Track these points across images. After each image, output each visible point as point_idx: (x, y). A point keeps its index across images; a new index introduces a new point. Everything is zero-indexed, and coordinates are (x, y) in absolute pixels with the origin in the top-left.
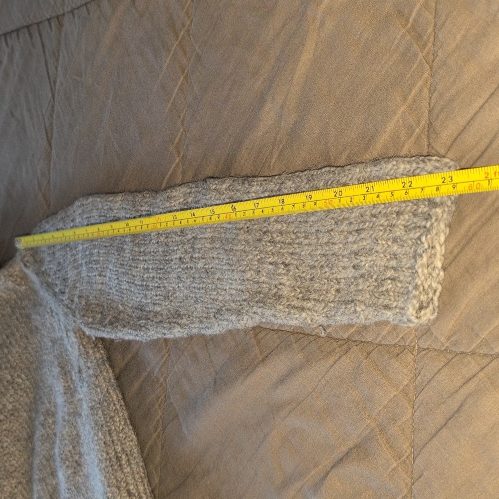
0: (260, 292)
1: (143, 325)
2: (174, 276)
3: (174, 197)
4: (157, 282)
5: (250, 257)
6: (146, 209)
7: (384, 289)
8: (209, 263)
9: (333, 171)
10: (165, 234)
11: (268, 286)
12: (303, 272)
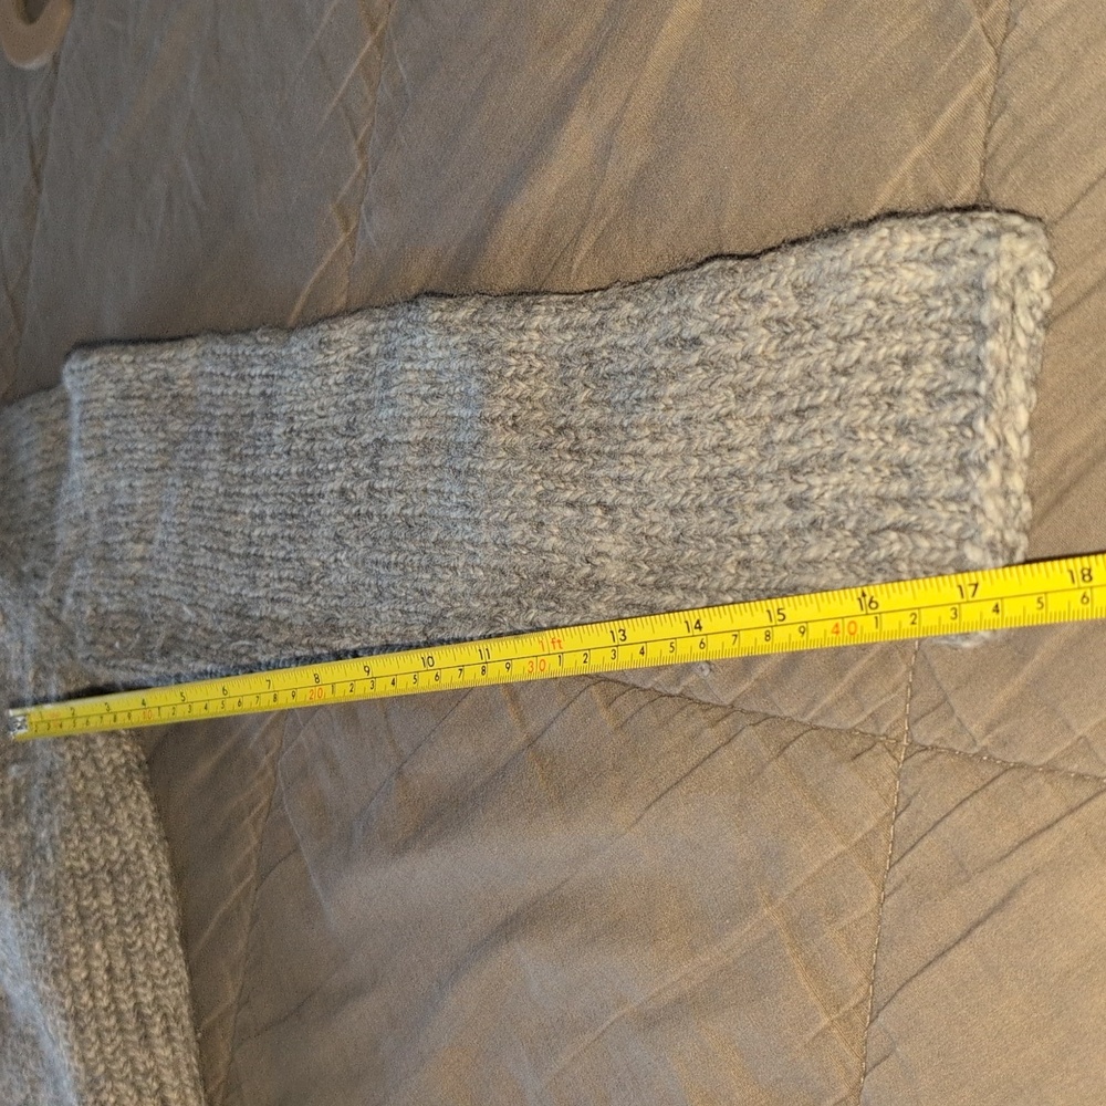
0: (547, 575)
1: (243, 651)
2: (326, 534)
3: (335, 341)
4: (283, 548)
5: (520, 488)
6: (264, 372)
7: (882, 556)
8: (414, 503)
9: (731, 269)
10: (306, 432)
11: (566, 559)
12: (653, 524)
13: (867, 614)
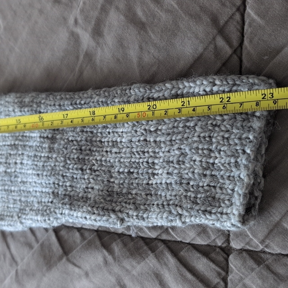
13: (41, 122)
